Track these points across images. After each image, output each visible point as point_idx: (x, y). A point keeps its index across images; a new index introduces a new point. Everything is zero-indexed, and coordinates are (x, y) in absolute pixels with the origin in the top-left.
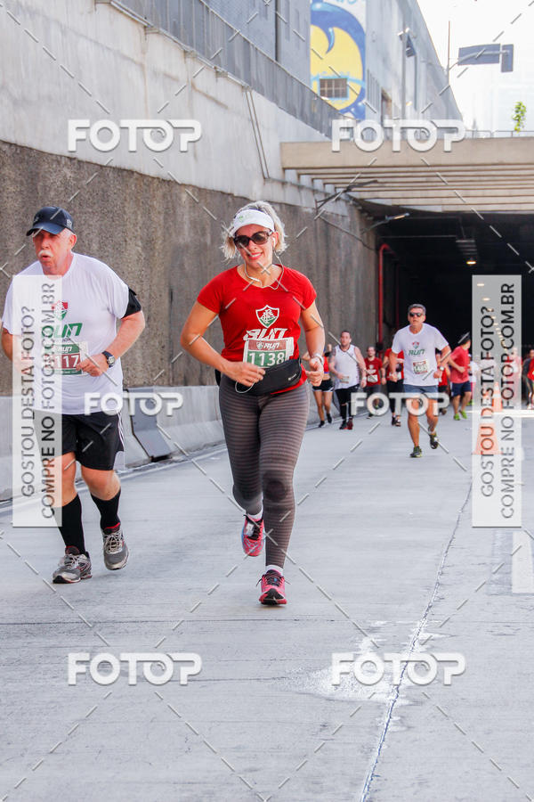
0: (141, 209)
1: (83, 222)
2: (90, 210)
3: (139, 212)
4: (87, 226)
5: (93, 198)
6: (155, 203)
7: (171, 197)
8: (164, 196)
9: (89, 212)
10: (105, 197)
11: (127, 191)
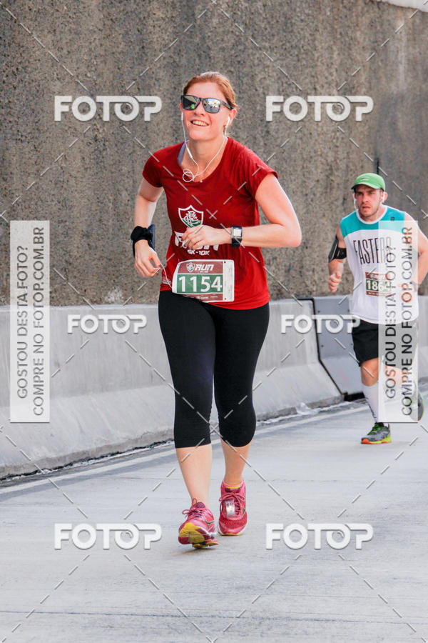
0: (338, 42)
1: (256, 62)
2: (267, 45)
3: (334, 48)
4: (261, 68)
5: (272, 28)
6: (358, 34)
7: (382, 25)
8: (372, 25)
9: (265, 48)
10: (288, 24)
11: (321, 18)
